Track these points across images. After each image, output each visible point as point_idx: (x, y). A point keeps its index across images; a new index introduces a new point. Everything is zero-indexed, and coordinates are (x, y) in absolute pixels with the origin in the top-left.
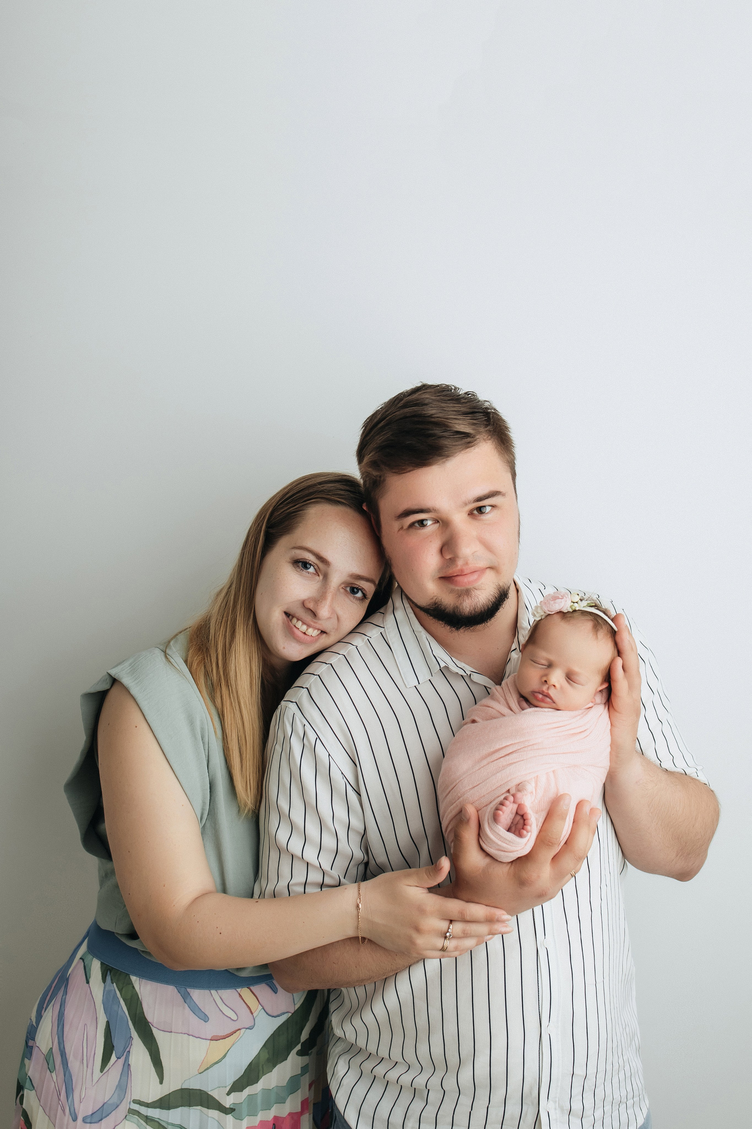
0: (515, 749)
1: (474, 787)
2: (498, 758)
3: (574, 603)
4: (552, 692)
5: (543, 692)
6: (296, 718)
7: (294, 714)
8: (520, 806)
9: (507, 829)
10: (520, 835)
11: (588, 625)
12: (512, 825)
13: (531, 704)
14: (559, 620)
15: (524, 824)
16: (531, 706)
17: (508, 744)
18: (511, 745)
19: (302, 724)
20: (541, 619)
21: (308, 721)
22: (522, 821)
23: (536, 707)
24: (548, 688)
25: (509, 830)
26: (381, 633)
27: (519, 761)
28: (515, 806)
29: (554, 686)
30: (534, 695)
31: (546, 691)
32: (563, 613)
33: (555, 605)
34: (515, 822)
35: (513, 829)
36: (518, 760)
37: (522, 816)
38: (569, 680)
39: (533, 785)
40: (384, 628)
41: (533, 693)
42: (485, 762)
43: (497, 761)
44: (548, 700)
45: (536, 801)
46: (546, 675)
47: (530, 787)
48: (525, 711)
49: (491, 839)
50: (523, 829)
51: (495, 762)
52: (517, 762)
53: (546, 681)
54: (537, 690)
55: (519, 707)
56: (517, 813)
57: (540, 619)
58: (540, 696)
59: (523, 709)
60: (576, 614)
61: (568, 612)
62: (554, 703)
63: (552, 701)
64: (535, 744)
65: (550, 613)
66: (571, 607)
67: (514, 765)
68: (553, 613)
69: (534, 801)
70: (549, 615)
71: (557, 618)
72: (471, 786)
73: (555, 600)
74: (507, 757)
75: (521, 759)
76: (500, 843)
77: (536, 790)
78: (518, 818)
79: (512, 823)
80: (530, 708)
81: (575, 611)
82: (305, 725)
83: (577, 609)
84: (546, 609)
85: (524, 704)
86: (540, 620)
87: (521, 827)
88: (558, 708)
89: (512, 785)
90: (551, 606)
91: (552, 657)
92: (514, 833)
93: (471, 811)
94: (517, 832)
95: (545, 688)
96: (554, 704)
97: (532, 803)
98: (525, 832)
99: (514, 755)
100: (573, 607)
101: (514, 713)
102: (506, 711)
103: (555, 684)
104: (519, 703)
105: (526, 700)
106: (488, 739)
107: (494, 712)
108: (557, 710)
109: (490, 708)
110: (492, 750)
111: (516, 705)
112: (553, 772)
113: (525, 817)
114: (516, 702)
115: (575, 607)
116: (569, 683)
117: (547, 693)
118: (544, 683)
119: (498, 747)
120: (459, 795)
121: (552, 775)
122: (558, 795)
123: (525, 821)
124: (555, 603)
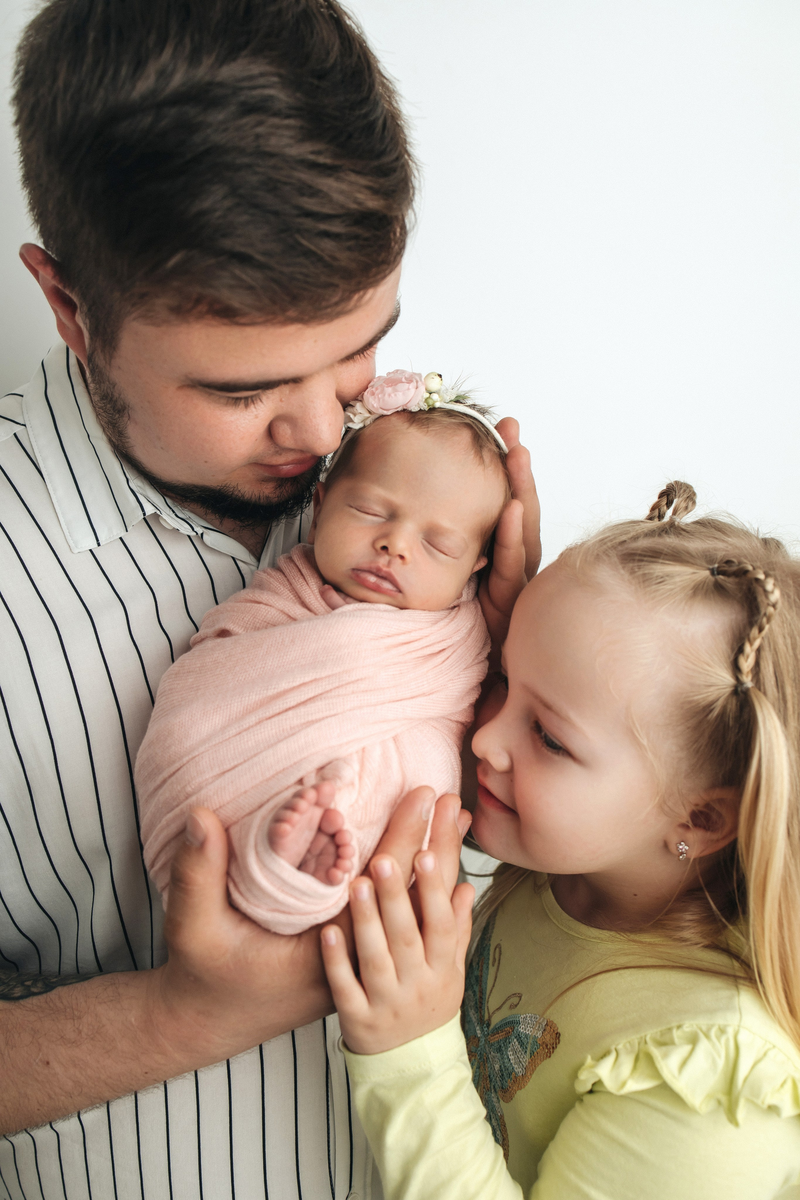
0: (319, 691)
1: (224, 773)
3: (430, 393)
4: (397, 570)
5: (379, 569)
8: (328, 815)
9: (297, 864)
10: (329, 880)
11: (465, 436)
12: (309, 856)
13: (348, 596)
14: (406, 425)
15: (338, 856)
16: (348, 599)
17: (307, 679)
18: (311, 682)
20: (364, 427)
22: (331, 849)
23: (362, 601)
24: (389, 563)
25: (301, 867)
26: (15, 435)
28: (318, 813)
29: (402, 557)
30: (358, 576)
31: (385, 569)
32: (411, 412)
33: (395, 395)
34: (316, 851)
35: (312, 865)
36: (327, 713)
37: (333, 837)
38: (429, 546)
39: (356, 767)
40: (25, 425)
41: (357, 572)
42: (253, 719)
43: (280, 718)
44: (387, 585)
45: (361, 802)
46: (386, 536)
47: (349, 772)
48: (337, 611)
49: (260, 889)
50: (335, 864)
51: (276, 719)
52: (323, 719)
53: (385, 548)
54: (365, 566)
55: (323, 603)
56: (320, 830)
57: (361, 425)
58: (372, 579)
59: (333, 607)
60: (436, 415)
61: (421, 410)
62: (400, 591)
63: (395, 589)
64: (361, 679)
65: (385, 413)
66: (426, 400)
67: (317, 725)
68: (389, 413)
69: (357, 801)
70: (382, 416)
71: (400, 424)
72: (217, 771)
73: (396, 385)
75: (332, 713)
76: (280, 896)
77: (360, 778)
78: (324, 840)
79: (309, 851)
80: (348, 603)
81: (432, 410)
83: (437, 405)
84: (375, 405)
85: (335, 597)
86: (361, 429)
87: (331, 862)
88: (404, 604)
89: (308, 768)
90: (386, 396)
91: (398, 498)
92: (314, 874)
94: (322, 874)
95: (382, 561)
96: (400, 595)
97: (352, 806)
98: (339, 872)
99: (319, 704)
100: (431, 402)
101: (315, 614)
102: (297, 610)
103: (406, 554)
104: (323, 594)
105: (338, 589)
106: (262, 669)
107: (271, 614)
108: (402, 608)
109: (261, 605)
110: (271, 692)
111: (317, 599)
112: (395, 739)
113: (338, 839)
114: (316, 591)
115: (435, 402)
116: (430, 553)
117: (386, 572)
118: (383, 552)
119: (284, 685)
120: (189, 789)
121: (391, 745)
122: (407, 789)
123: (341, 850)
124: (395, 391)
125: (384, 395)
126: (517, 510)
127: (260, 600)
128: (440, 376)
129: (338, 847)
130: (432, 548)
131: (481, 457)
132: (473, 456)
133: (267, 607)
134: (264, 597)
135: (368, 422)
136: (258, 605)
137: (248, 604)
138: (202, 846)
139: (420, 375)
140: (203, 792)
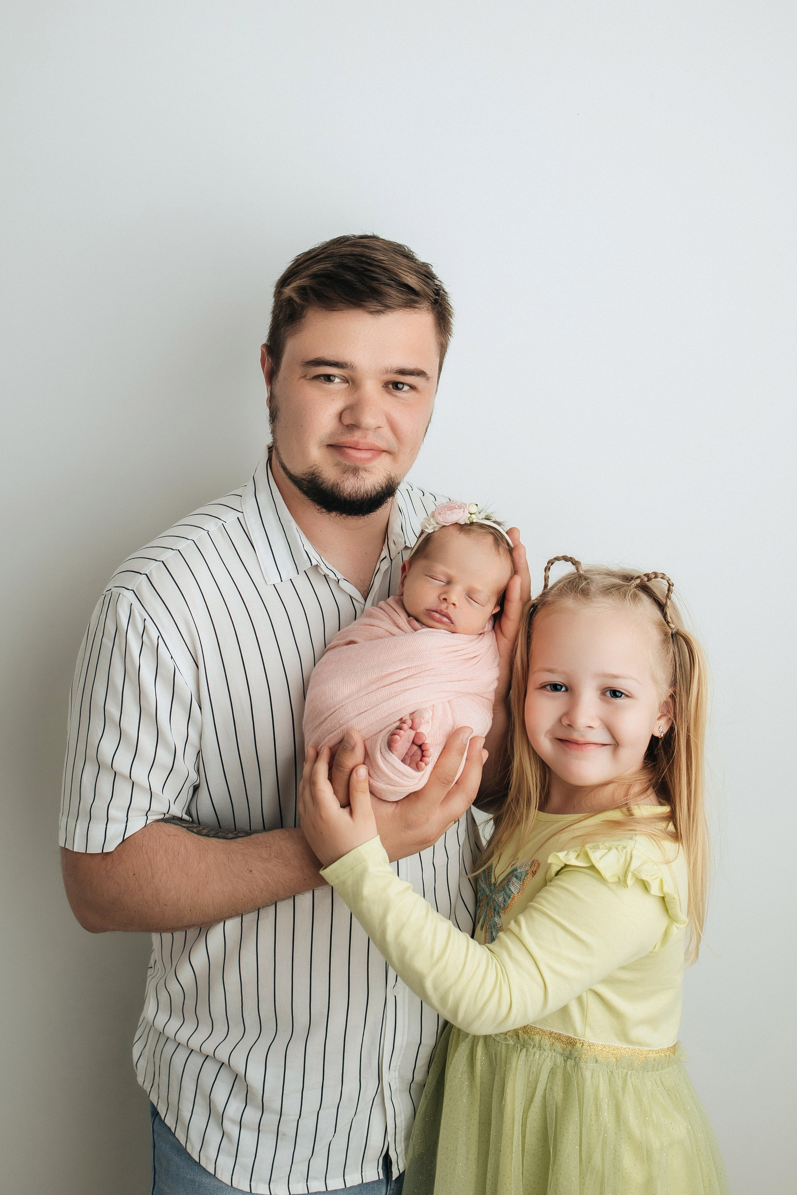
0: (410, 674)
1: (361, 713)
2: (390, 683)
3: (471, 514)
4: (451, 611)
5: (442, 611)
6: (133, 610)
7: (132, 604)
8: (417, 736)
9: (401, 760)
10: (418, 768)
11: (490, 539)
12: (407, 757)
13: (424, 624)
15: (424, 756)
16: (423, 626)
17: (404, 668)
18: (407, 668)
19: (142, 618)
20: (433, 532)
21: (149, 615)
22: (419, 752)
23: (431, 627)
24: (447, 608)
25: (403, 761)
26: (238, 518)
27: (414, 688)
28: (411, 735)
29: (454, 604)
30: (430, 613)
31: (445, 610)
32: (460, 525)
33: (452, 516)
34: (411, 753)
35: (408, 761)
36: (415, 686)
37: (420, 746)
38: (469, 599)
39: (430, 714)
40: (243, 513)
41: (429, 612)
42: (374, 687)
43: (389, 686)
44: (445, 620)
45: (434, 730)
46: (446, 593)
47: (428, 715)
48: (418, 632)
49: (382, 772)
50: (421, 760)
51: (388, 687)
52: (413, 688)
53: (445, 599)
54: (434, 609)
55: (409, 627)
56: (413, 743)
58: (437, 615)
59: (415, 630)
60: (474, 528)
61: (466, 523)
62: (453, 623)
63: (450, 622)
64: (433, 669)
65: (446, 525)
66: (468, 518)
67: (410, 691)
68: (448, 525)
69: (432, 729)
70: (444, 526)
71: (454, 531)
72: (357, 713)
73: (452, 509)
74: (402, 683)
75: (417, 685)
77: (432, 720)
78: (415, 748)
79: (408, 753)
80: (424, 628)
81: (472, 523)
82: (145, 619)
83: (475, 521)
84: (441, 520)
85: (417, 624)
86: (431, 532)
87: (419, 759)
88: (454, 630)
89: (405, 714)
90: (448, 515)
91: (452, 572)
92: (410, 765)
93: (357, 739)
94: (414, 765)
95: (443, 606)
96: (452, 625)
97: (430, 731)
98: (423, 764)
99: (411, 681)
100: (471, 519)
101: (406, 633)
102: (395, 630)
103: (456, 603)
104: (409, 622)
105: (417, 620)
106: (378, 661)
107: (381, 632)
108: (453, 633)
109: (375, 627)
110: (384, 673)
111: (406, 624)
112: (449, 702)
113: (424, 748)
114: (405, 620)
115: (473, 519)
116: (469, 603)
117: (445, 612)
118: (444, 601)
119: (391, 670)
120: (341, 722)
121: (447, 705)
122: (455, 728)
123: (425, 753)
124: (452, 513)
125: (446, 515)
126: (517, 582)
127: (374, 624)
128: (477, 505)
129: (423, 751)
130: (471, 600)
131: (499, 551)
132: (494, 551)
133: (378, 628)
134: (376, 622)
135: (436, 529)
136: (373, 627)
137: (367, 627)
138: (353, 748)
139: (465, 505)
140: (349, 723)
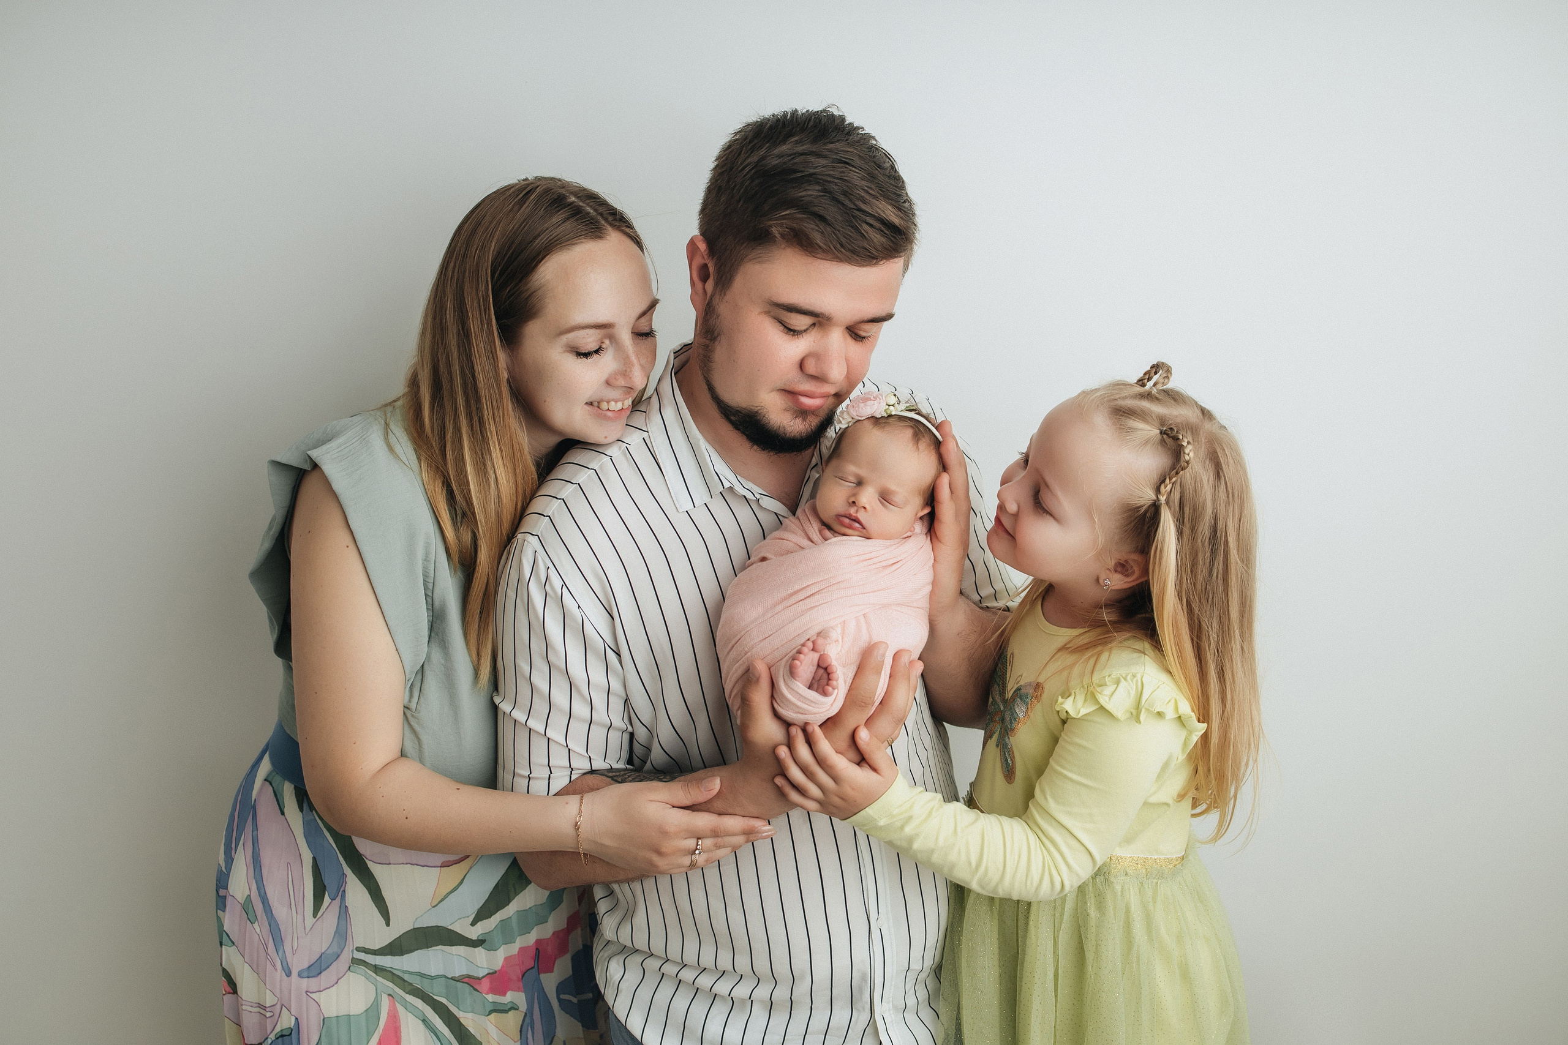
0: (817, 589)
1: (765, 638)
2: (796, 602)
3: (890, 405)
4: (861, 516)
5: (851, 515)
6: (538, 557)
7: (535, 550)
8: (821, 658)
9: (807, 685)
10: (825, 693)
11: (909, 433)
12: (813, 681)
13: (836, 532)
14: (871, 427)
15: (830, 679)
16: (836, 534)
17: (810, 583)
18: (813, 585)
19: (545, 566)
20: (848, 427)
21: (553, 563)
22: (825, 676)
23: (844, 535)
24: (857, 511)
25: (809, 687)
26: (644, 438)
27: (822, 605)
28: (816, 656)
29: (865, 508)
30: (839, 520)
31: (855, 515)
32: (876, 418)
33: (866, 409)
34: (817, 678)
35: (815, 686)
36: (821, 602)
37: (826, 669)
39: (839, 632)
40: (648, 432)
41: (838, 517)
42: (780, 607)
43: (795, 605)
44: (857, 525)
45: (843, 651)
46: (855, 495)
47: (835, 634)
48: (829, 541)
49: (788, 700)
50: (828, 685)
51: (793, 607)
52: (820, 605)
53: (855, 502)
54: (843, 514)
55: (821, 537)
56: (819, 666)
57: (847, 426)
58: (847, 521)
59: (826, 540)
60: (891, 420)
61: (883, 417)
62: (865, 529)
63: (862, 528)
64: (842, 581)
65: (860, 418)
66: (885, 410)
67: (816, 609)
68: (863, 419)
69: (841, 651)
70: (858, 421)
71: (868, 425)
72: (761, 639)
73: (868, 402)
74: (808, 600)
75: (825, 601)
76: (799, 704)
77: (842, 638)
78: (821, 671)
79: (814, 678)
80: (835, 537)
81: (890, 416)
82: (549, 569)
83: (893, 413)
84: (853, 414)
85: (827, 533)
86: (846, 428)
87: (825, 683)
88: (868, 537)
89: (812, 632)
90: (860, 409)
91: (863, 472)
92: (817, 691)
93: (762, 668)
94: (820, 689)
95: (852, 511)
96: (865, 531)
97: (839, 653)
98: (830, 689)
99: (817, 597)
100: (889, 412)
101: (816, 544)
102: (805, 542)
103: (867, 506)
104: (820, 532)
105: (830, 528)
106: (784, 579)
107: (790, 545)
108: (868, 539)
109: (785, 541)
110: (790, 592)
111: (817, 535)
112: (864, 615)
113: (829, 671)
114: (817, 531)
115: (891, 412)
116: (884, 505)
117: (855, 517)
118: (853, 505)
119: (797, 588)
120: (749, 648)
121: (862, 619)
122: (872, 643)
123: (831, 675)
124: (866, 405)
126: (945, 480)
127: (783, 537)
128: (895, 395)
129: (828, 674)
130: (884, 501)
132: (913, 446)
133: (787, 542)
134: (786, 535)
135: (851, 424)
136: (783, 541)
137: (777, 540)
138: (758, 680)
140: (754, 649)
